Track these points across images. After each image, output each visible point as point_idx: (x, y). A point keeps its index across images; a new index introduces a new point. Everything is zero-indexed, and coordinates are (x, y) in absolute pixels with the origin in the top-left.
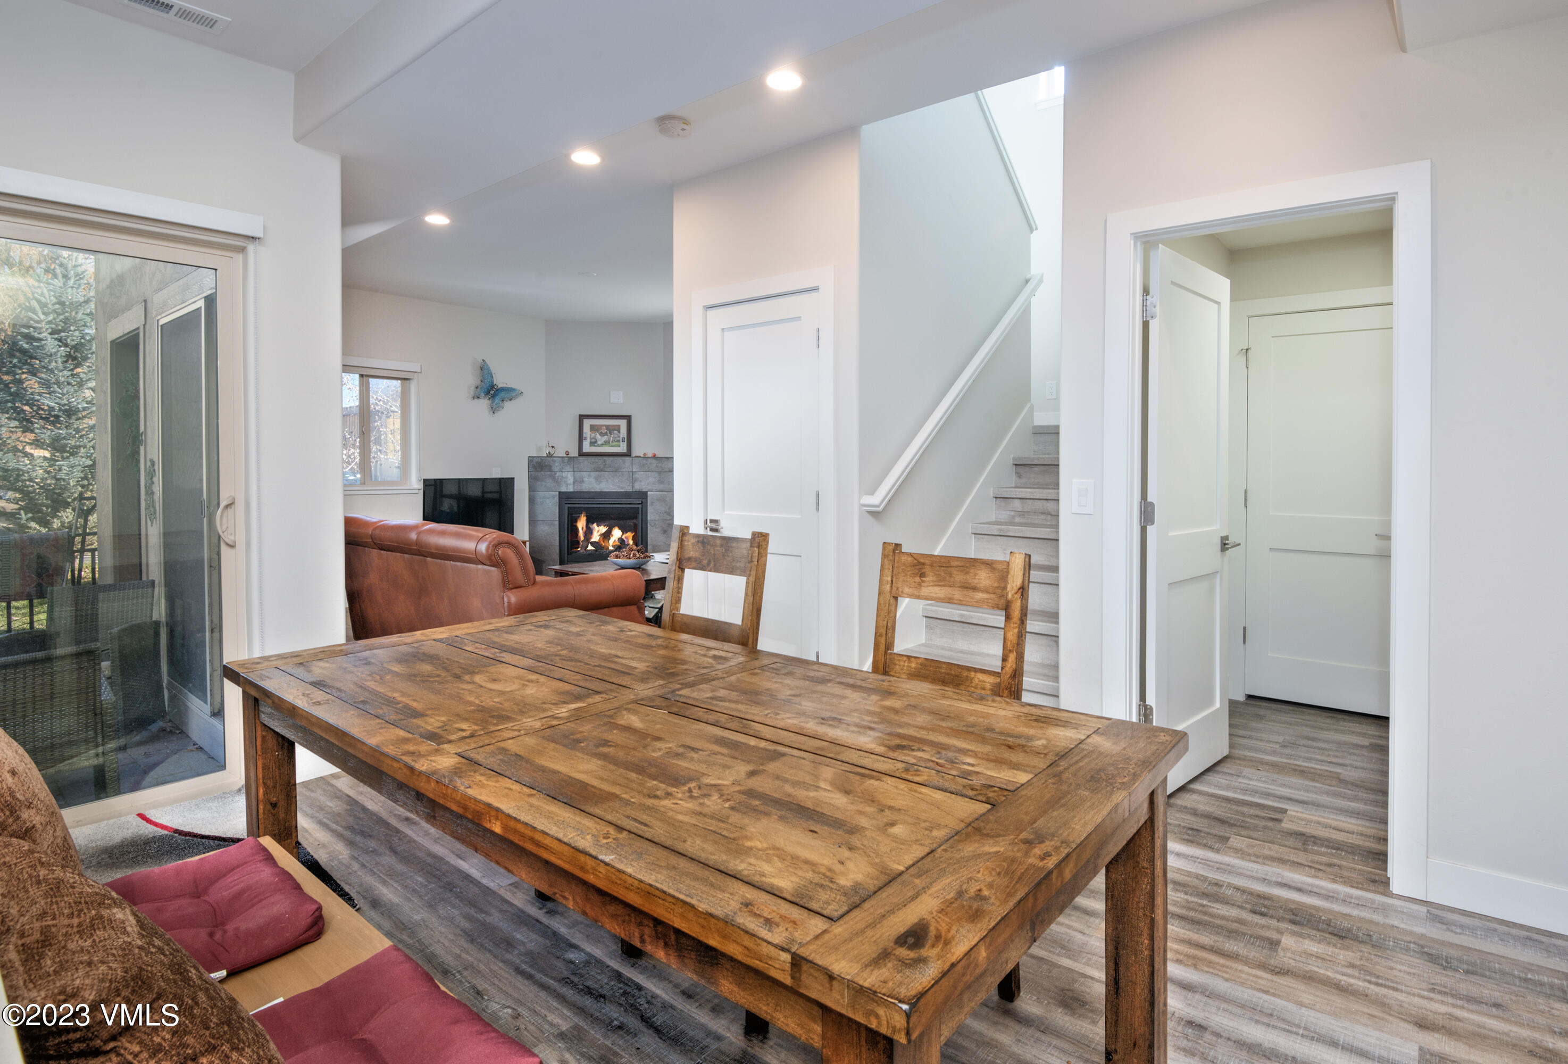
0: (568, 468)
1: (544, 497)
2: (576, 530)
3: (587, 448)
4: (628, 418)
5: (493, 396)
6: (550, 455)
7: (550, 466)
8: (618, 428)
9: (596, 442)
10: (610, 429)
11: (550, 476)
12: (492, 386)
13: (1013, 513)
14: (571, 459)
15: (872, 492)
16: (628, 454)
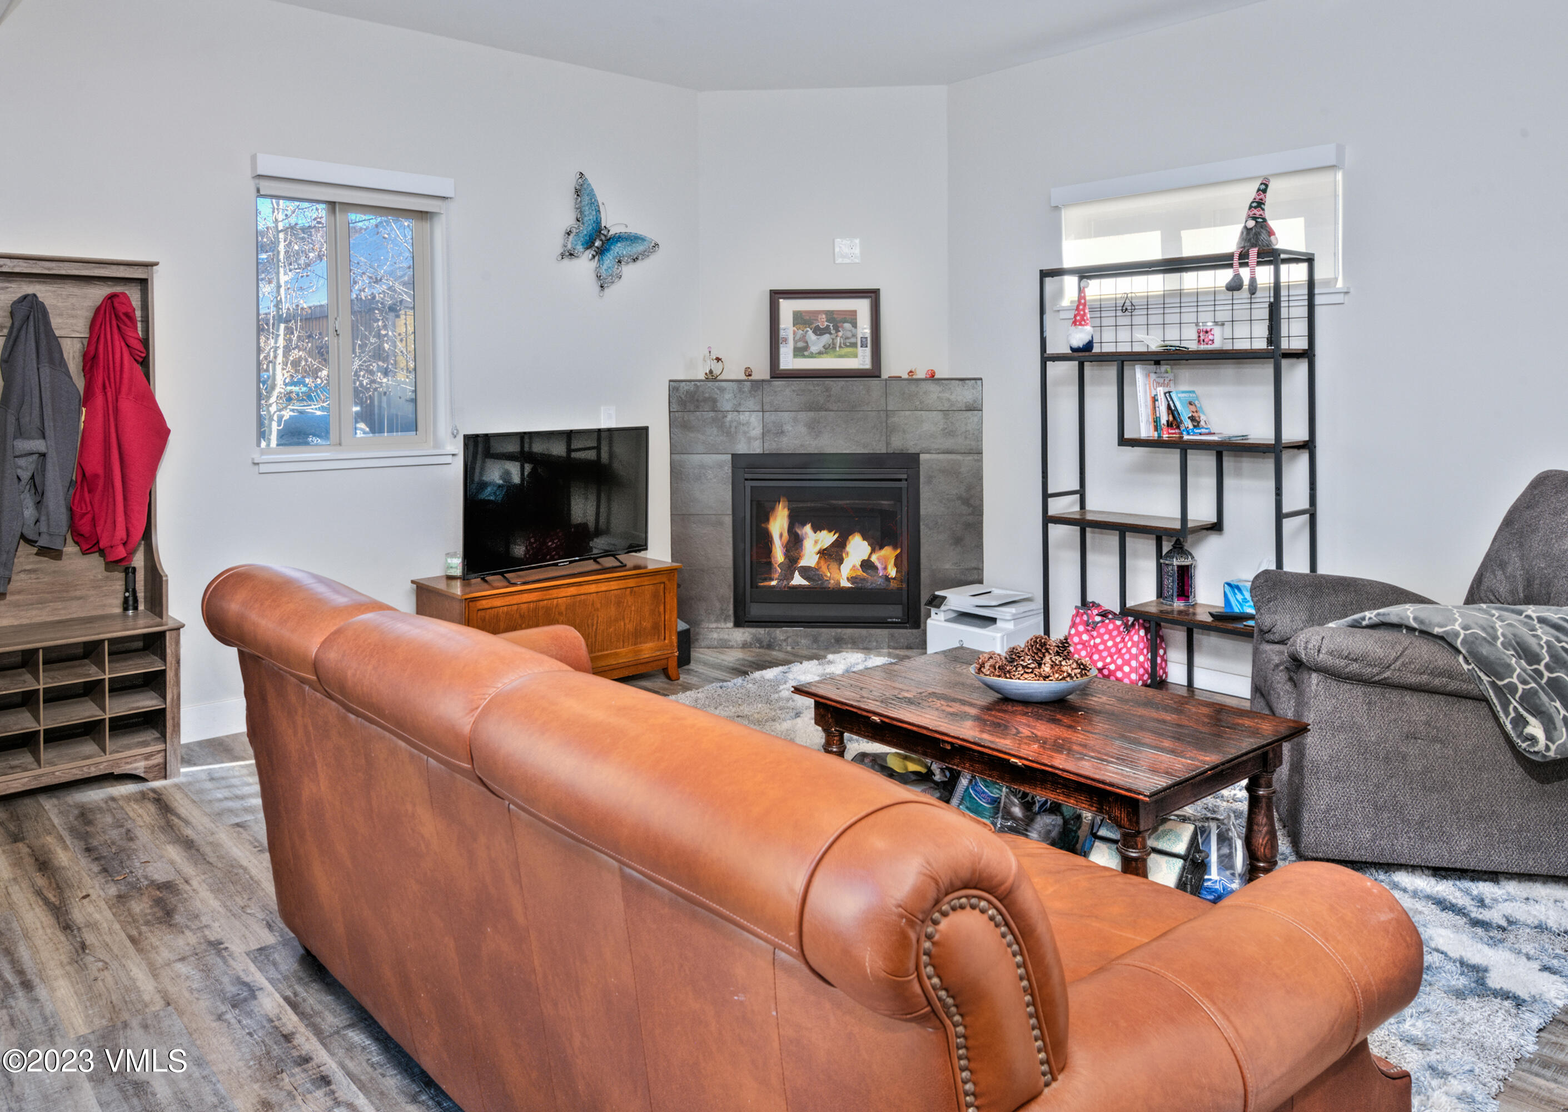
0: (751, 403)
1: (702, 466)
2: (764, 540)
3: (788, 361)
4: (873, 295)
5: (601, 252)
6: (711, 377)
7: (715, 401)
8: (851, 317)
9: (806, 348)
10: (837, 321)
11: (714, 420)
12: (598, 230)
14: (758, 385)
16: (874, 373)
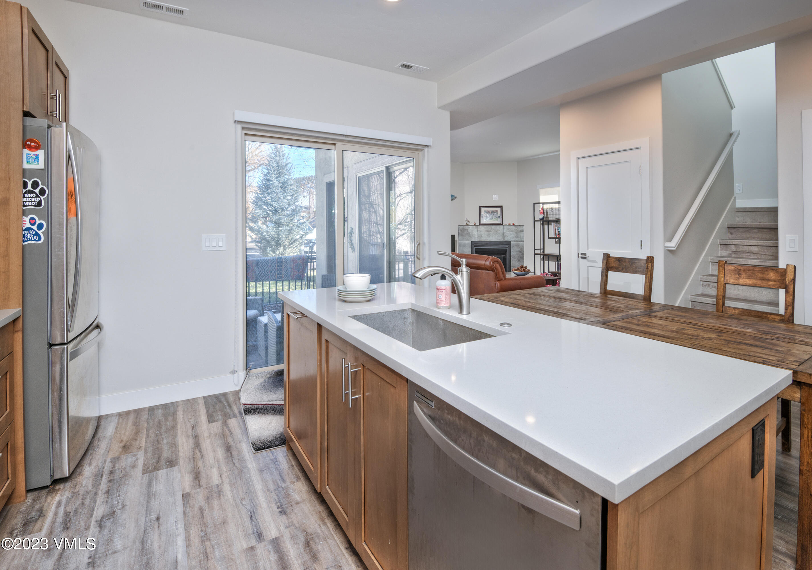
0: (475, 230)
1: (465, 244)
3: (483, 221)
4: (501, 207)
6: (467, 224)
7: (468, 229)
8: (497, 212)
9: (487, 218)
10: (493, 212)
11: (468, 234)
13: (730, 252)
14: (476, 226)
15: (670, 240)
16: (502, 224)
